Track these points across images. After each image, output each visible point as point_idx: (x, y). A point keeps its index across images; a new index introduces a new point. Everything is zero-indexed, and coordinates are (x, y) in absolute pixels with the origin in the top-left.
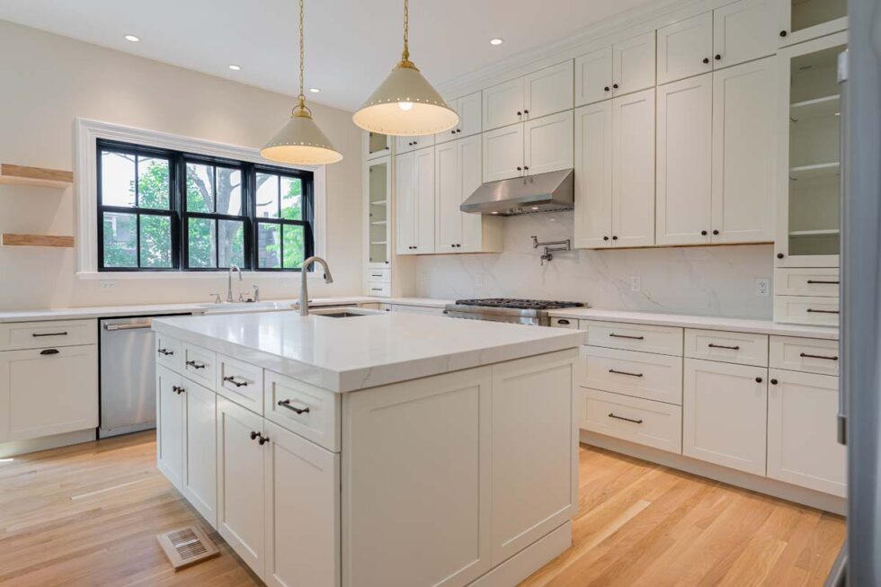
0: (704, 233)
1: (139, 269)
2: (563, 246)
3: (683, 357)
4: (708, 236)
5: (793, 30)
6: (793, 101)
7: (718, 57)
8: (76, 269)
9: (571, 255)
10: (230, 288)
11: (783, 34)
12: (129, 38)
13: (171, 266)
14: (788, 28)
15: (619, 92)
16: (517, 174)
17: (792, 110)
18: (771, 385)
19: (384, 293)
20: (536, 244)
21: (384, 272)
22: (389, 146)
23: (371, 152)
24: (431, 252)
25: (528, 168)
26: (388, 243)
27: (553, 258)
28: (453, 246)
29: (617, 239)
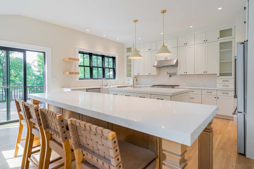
0: (204, 72)
1: (85, 79)
2: (174, 74)
3: (202, 94)
4: (205, 73)
5: (220, 38)
6: (220, 50)
7: (207, 41)
8: (75, 79)
9: (176, 76)
10: (102, 83)
11: (218, 38)
13: (90, 78)
14: (219, 37)
15: (187, 45)
16: (165, 59)
17: (220, 51)
18: (217, 99)
19: (131, 84)
20: (168, 74)
21: (131, 79)
22: (132, 51)
23: (127, 52)
24: (143, 75)
25: (167, 58)
26: (132, 73)
27: (171, 76)
28: (149, 74)
29: (187, 73)
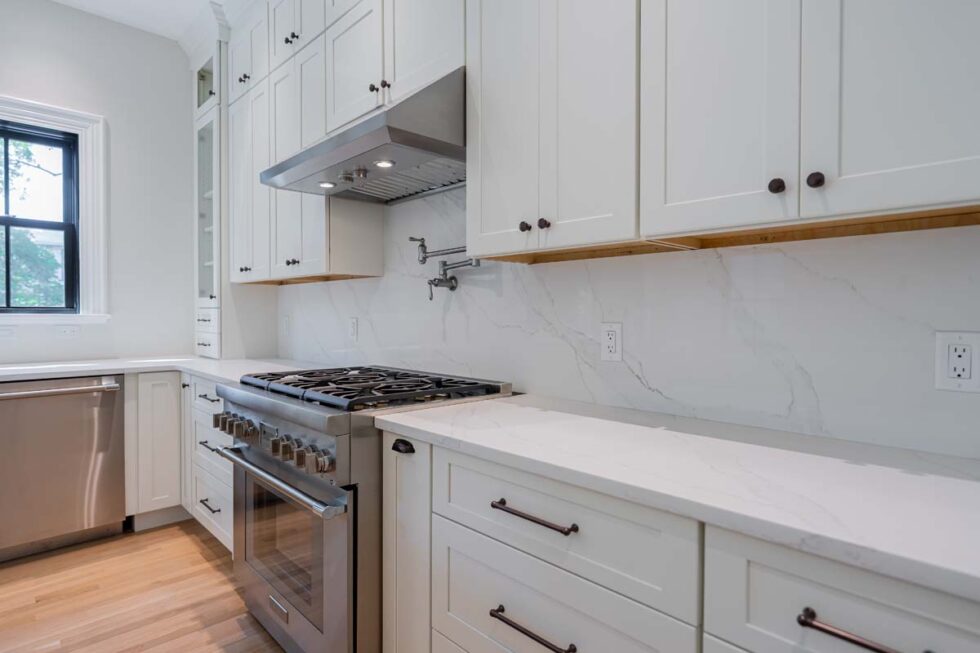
16: (374, 101)
19: (213, 351)
20: (422, 255)
21: (214, 315)
22: (215, 89)
23: (199, 106)
24: (266, 277)
25: (389, 86)
26: (215, 263)
27: (459, 284)
28: (288, 263)
29: (551, 228)
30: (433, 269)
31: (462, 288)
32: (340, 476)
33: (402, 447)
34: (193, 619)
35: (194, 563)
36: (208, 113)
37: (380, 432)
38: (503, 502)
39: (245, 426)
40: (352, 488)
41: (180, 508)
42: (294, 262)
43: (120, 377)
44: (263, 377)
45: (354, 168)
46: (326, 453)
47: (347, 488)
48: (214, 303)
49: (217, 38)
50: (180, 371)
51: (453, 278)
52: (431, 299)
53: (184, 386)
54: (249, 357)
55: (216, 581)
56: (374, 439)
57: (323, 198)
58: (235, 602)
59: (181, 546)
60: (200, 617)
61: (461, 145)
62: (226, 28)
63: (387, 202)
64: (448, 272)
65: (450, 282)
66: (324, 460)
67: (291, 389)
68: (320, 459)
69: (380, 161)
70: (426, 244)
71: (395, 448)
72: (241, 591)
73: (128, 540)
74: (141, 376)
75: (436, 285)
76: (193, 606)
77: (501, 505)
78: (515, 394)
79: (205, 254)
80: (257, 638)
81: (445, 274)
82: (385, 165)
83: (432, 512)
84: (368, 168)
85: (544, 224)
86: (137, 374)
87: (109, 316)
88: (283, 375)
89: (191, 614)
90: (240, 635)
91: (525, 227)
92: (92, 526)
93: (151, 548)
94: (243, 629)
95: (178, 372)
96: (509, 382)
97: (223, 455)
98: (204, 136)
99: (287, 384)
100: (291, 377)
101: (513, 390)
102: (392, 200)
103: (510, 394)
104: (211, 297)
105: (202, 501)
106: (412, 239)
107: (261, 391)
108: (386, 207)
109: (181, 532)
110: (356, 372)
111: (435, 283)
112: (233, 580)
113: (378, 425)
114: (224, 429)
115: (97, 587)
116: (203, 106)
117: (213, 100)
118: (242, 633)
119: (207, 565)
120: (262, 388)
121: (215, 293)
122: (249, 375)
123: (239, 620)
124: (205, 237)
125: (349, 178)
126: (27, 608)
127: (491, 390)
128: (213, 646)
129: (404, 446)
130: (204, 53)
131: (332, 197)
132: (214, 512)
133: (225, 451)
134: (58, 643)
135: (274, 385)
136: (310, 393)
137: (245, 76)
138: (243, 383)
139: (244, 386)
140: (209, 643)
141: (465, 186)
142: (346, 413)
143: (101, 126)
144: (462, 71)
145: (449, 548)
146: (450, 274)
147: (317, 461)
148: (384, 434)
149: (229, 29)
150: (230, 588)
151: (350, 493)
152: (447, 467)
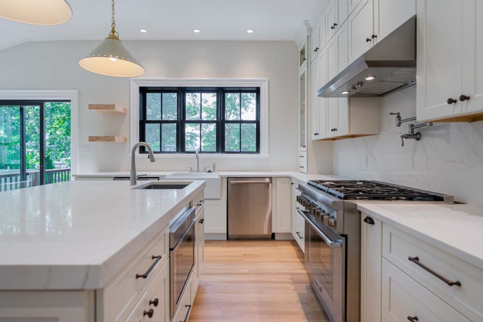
1: (160, 152)
10: (198, 163)
12: (142, 31)
16: (369, 45)
19: (305, 170)
20: (398, 122)
21: (305, 154)
22: (306, 57)
23: (301, 65)
24: (324, 137)
25: (376, 37)
26: (306, 132)
27: (422, 137)
28: (332, 130)
29: (470, 100)
30: (405, 129)
31: (424, 140)
32: (339, 230)
33: (368, 221)
34: (290, 279)
35: (293, 258)
36: (303, 68)
37: (360, 212)
38: (417, 259)
39: (307, 202)
40: (346, 236)
41: (290, 234)
42: (335, 130)
43: (271, 178)
44: (315, 182)
45: (356, 83)
46: (333, 217)
47: (343, 235)
48: (305, 149)
49: (306, 35)
50: (291, 178)
51: (418, 133)
52: (403, 146)
53: (292, 184)
54: (319, 174)
55: (300, 267)
56: (357, 215)
57: (347, 98)
58: (306, 278)
59: (289, 249)
60: (292, 279)
61: (413, 59)
62: (310, 30)
63: (382, 95)
64: (414, 130)
65: (417, 136)
66: (332, 221)
67: (324, 188)
68: (330, 220)
69: (367, 77)
70: (401, 115)
71: (365, 220)
72: (308, 274)
73: (272, 242)
74: (277, 178)
75: (406, 138)
76: (291, 274)
77: (416, 260)
78: (456, 203)
79: (302, 129)
80: (312, 295)
81: (412, 131)
82: (370, 78)
83: (382, 256)
84: (363, 81)
85: (464, 98)
86: (276, 177)
87: (269, 155)
88: (324, 182)
89: (289, 276)
90: (305, 291)
91: (451, 101)
92: (267, 233)
93: (279, 247)
94: (307, 290)
95: (290, 178)
96: (452, 195)
97: (300, 213)
98: (302, 79)
99: (323, 185)
100: (328, 183)
101: (455, 200)
102: (384, 94)
103: (453, 203)
104: (304, 147)
105: (297, 233)
106: (391, 114)
107: (314, 188)
108: (382, 98)
109: (291, 244)
110: (361, 183)
111: (407, 137)
112: (306, 269)
113: (359, 209)
114: (299, 202)
115: (261, 256)
116: (302, 66)
117: (305, 62)
118: (307, 291)
119: (298, 260)
120: (314, 186)
121: (305, 145)
122: (311, 181)
123: (306, 286)
124: (302, 120)
125: (354, 88)
126: (241, 256)
127: (437, 199)
128: (295, 292)
129: (370, 221)
130: (302, 43)
131: (350, 97)
132: (300, 238)
133: (301, 212)
134: (247, 271)
135: (319, 186)
136: (331, 190)
137: (317, 48)
138: (309, 184)
139: (309, 185)
140: (294, 290)
141: (416, 84)
142: (342, 200)
143: (267, 82)
144: (414, 19)
145: (390, 278)
146: (415, 131)
147: (328, 220)
148: (362, 214)
149: (311, 29)
150: (304, 271)
151: (344, 238)
152: (389, 235)
